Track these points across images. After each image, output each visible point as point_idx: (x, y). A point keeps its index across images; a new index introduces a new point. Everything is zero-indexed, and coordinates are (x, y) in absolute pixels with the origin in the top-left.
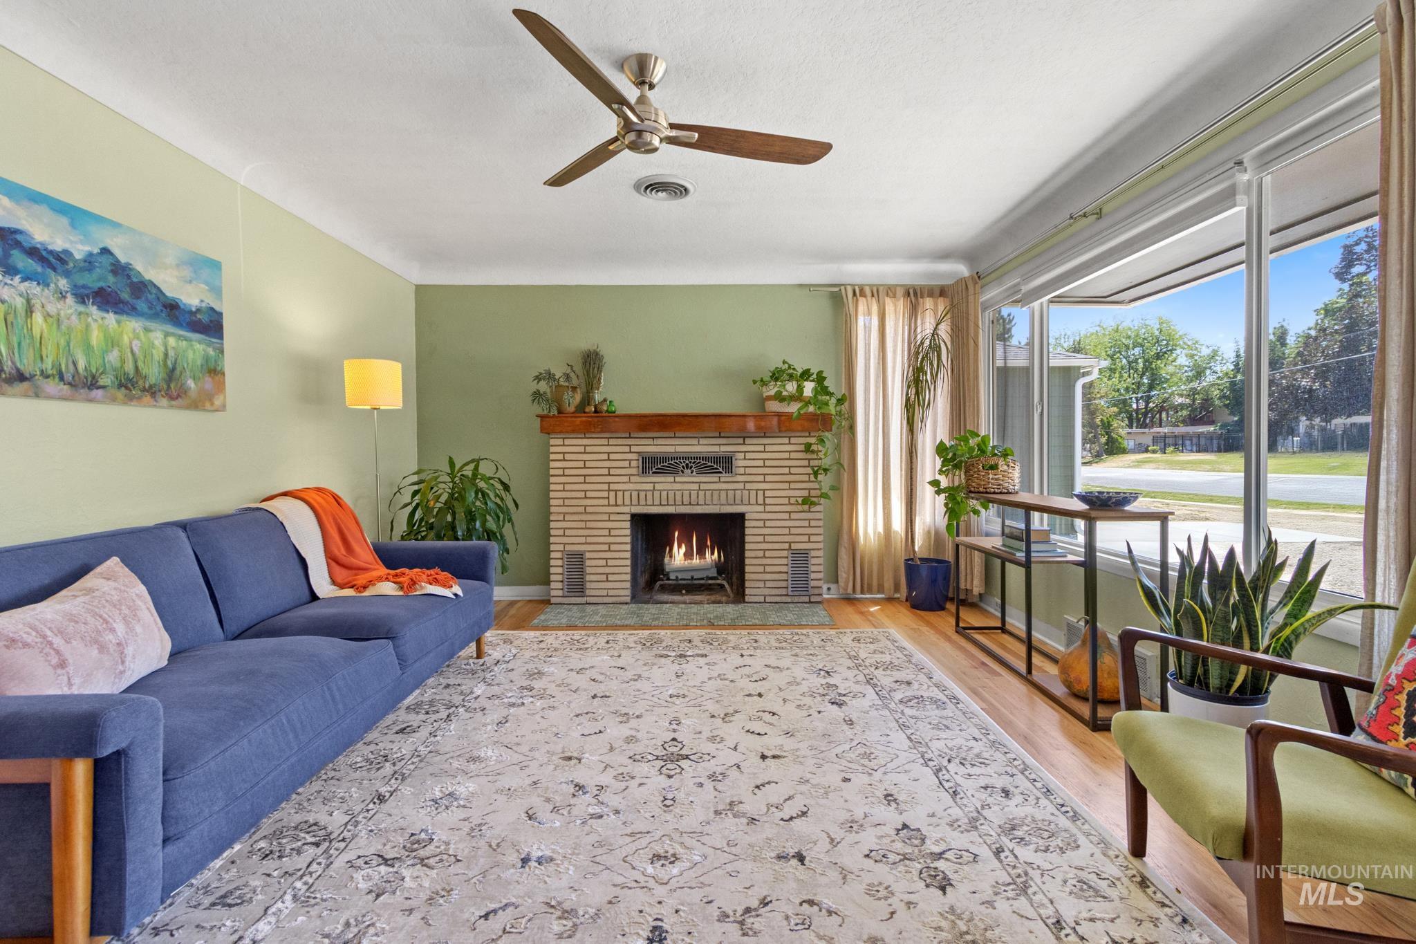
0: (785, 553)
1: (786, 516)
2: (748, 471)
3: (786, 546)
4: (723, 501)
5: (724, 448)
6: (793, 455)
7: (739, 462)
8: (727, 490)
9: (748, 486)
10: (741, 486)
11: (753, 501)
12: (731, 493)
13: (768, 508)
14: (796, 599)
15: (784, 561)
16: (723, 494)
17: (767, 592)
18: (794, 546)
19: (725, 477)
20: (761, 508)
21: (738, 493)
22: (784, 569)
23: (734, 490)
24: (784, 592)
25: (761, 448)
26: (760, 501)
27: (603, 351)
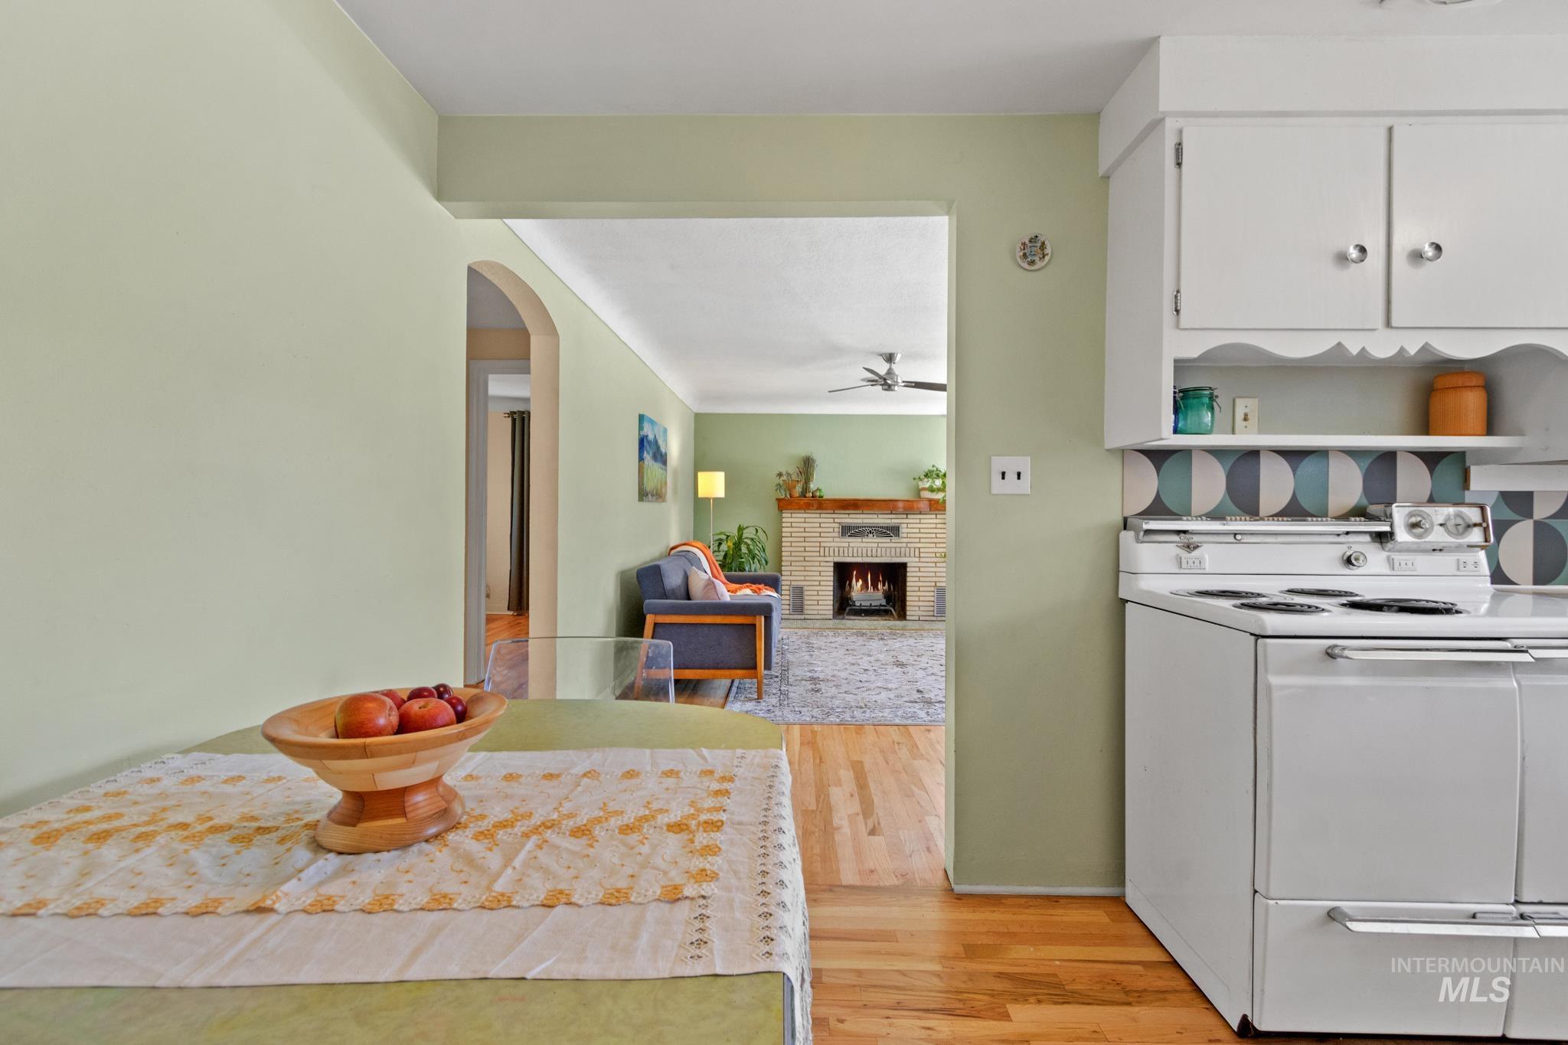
0: (932, 589)
1: (934, 565)
2: (909, 535)
3: (934, 584)
4: (893, 555)
5: (893, 521)
6: (938, 526)
7: (903, 530)
8: (895, 548)
9: (909, 545)
10: (905, 545)
11: (912, 555)
12: (898, 550)
13: (922, 560)
14: (939, 619)
15: (932, 594)
16: (893, 550)
17: (920, 613)
18: (938, 584)
19: (894, 539)
20: (917, 559)
21: (903, 550)
22: (932, 599)
23: (900, 548)
24: (931, 613)
25: (918, 521)
26: (917, 554)
27: (815, 456)
